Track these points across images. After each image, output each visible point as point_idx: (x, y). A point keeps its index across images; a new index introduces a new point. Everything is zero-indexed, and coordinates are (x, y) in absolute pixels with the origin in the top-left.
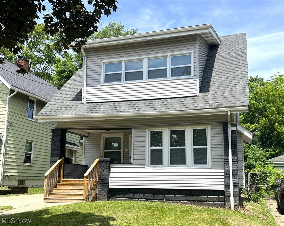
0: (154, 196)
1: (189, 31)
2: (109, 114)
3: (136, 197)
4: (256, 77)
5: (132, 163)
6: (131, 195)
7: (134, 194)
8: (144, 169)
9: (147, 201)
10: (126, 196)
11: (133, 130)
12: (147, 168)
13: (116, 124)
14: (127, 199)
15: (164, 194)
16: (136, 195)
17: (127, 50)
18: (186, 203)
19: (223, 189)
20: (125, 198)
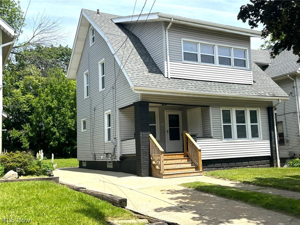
0: (228, 164)
1: (252, 33)
2: (191, 92)
3: (215, 167)
4: (66, 47)
5: (212, 137)
6: (212, 165)
7: (214, 164)
8: (221, 142)
9: (224, 169)
10: (208, 166)
11: (210, 108)
12: (223, 141)
13: (198, 101)
14: (210, 169)
15: (235, 162)
16: (216, 165)
17: (203, 35)
18: (249, 167)
19: (270, 155)
20: (207, 168)
